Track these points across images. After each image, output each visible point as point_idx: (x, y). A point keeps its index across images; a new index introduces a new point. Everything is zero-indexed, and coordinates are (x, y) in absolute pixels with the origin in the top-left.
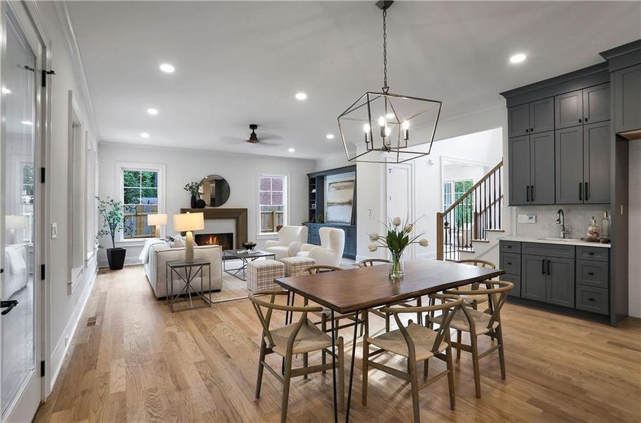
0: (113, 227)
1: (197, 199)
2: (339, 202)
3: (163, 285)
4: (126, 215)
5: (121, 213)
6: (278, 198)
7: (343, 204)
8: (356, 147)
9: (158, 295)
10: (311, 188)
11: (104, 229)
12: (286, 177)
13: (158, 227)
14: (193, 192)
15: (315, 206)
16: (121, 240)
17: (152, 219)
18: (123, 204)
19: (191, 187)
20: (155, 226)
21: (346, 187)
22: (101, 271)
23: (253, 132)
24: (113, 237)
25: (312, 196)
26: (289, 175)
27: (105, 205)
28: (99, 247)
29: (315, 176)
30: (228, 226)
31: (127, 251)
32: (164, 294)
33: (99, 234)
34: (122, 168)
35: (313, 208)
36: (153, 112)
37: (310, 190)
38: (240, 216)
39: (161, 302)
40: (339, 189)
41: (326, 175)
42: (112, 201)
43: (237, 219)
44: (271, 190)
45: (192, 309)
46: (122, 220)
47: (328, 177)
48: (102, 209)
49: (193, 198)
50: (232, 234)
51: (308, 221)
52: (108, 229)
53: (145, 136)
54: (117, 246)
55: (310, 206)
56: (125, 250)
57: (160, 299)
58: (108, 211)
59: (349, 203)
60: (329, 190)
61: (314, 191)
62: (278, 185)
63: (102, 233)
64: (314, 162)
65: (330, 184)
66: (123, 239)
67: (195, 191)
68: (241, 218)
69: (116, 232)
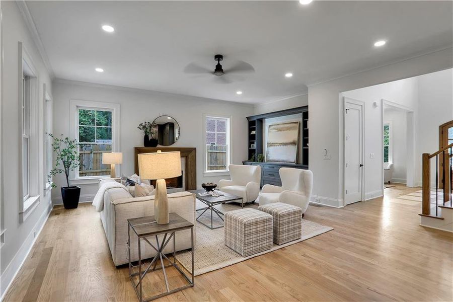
0: (67, 165)
1: (150, 138)
2: (281, 142)
4: (81, 152)
5: (77, 152)
6: (222, 139)
7: (286, 144)
8: (307, 88)
9: (116, 260)
10: (250, 130)
11: (58, 167)
12: (229, 120)
13: (113, 166)
14: (146, 132)
15: (255, 146)
16: (76, 178)
17: (108, 158)
18: (78, 142)
19: (144, 127)
20: (110, 165)
21: (288, 129)
23: (219, 64)
24: (67, 176)
25: (252, 138)
26: (232, 117)
27: (58, 142)
28: (54, 186)
29: (255, 119)
32: (124, 260)
33: (52, 173)
34: (77, 107)
35: (252, 148)
37: (250, 132)
38: (189, 154)
40: (280, 130)
41: (264, 119)
42: (67, 138)
43: (187, 157)
44: (215, 131)
45: (169, 294)
46: (77, 158)
47: (266, 120)
48: (56, 147)
49: (146, 137)
51: (247, 160)
52: (62, 167)
54: (72, 184)
55: (250, 146)
56: (80, 188)
57: (119, 268)
58: (62, 148)
59: (294, 143)
60: (269, 132)
61: (253, 132)
63: (55, 172)
64: (252, 106)
65: (270, 126)
66: (78, 177)
67: (148, 130)
68: (190, 156)
69: (70, 171)
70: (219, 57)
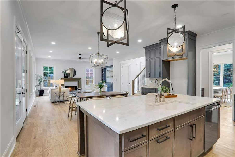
0: (40, 83)
3: (53, 98)
4: (44, 80)
6: (92, 75)
8: (113, 59)
9: (52, 101)
10: (102, 72)
11: (38, 84)
14: (64, 73)
15: (103, 78)
16: (43, 88)
17: (52, 81)
18: (43, 77)
20: (52, 83)
22: (37, 96)
24: (40, 86)
25: (102, 74)
28: (36, 89)
29: (103, 68)
30: (75, 84)
31: (44, 91)
33: (36, 85)
34: (43, 66)
36: (51, 51)
37: (102, 73)
38: (79, 80)
39: (53, 103)
40: (110, 72)
42: (40, 76)
43: (78, 81)
44: (89, 73)
45: (60, 104)
46: (43, 81)
47: (107, 68)
48: (37, 78)
49: (65, 75)
50: (77, 86)
53: (49, 56)
54: (41, 89)
56: (44, 90)
57: (52, 102)
58: (39, 79)
60: (107, 73)
61: (103, 73)
62: (92, 71)
65: (108, 71)
66: (43, 87)
67: (65, 73)
68: (79, 81)
69: (41, 85)
70: (80, 55)
